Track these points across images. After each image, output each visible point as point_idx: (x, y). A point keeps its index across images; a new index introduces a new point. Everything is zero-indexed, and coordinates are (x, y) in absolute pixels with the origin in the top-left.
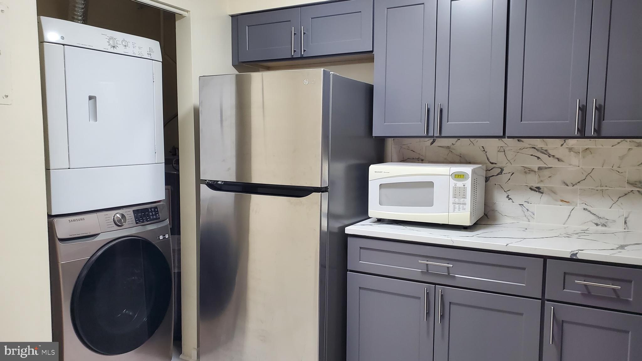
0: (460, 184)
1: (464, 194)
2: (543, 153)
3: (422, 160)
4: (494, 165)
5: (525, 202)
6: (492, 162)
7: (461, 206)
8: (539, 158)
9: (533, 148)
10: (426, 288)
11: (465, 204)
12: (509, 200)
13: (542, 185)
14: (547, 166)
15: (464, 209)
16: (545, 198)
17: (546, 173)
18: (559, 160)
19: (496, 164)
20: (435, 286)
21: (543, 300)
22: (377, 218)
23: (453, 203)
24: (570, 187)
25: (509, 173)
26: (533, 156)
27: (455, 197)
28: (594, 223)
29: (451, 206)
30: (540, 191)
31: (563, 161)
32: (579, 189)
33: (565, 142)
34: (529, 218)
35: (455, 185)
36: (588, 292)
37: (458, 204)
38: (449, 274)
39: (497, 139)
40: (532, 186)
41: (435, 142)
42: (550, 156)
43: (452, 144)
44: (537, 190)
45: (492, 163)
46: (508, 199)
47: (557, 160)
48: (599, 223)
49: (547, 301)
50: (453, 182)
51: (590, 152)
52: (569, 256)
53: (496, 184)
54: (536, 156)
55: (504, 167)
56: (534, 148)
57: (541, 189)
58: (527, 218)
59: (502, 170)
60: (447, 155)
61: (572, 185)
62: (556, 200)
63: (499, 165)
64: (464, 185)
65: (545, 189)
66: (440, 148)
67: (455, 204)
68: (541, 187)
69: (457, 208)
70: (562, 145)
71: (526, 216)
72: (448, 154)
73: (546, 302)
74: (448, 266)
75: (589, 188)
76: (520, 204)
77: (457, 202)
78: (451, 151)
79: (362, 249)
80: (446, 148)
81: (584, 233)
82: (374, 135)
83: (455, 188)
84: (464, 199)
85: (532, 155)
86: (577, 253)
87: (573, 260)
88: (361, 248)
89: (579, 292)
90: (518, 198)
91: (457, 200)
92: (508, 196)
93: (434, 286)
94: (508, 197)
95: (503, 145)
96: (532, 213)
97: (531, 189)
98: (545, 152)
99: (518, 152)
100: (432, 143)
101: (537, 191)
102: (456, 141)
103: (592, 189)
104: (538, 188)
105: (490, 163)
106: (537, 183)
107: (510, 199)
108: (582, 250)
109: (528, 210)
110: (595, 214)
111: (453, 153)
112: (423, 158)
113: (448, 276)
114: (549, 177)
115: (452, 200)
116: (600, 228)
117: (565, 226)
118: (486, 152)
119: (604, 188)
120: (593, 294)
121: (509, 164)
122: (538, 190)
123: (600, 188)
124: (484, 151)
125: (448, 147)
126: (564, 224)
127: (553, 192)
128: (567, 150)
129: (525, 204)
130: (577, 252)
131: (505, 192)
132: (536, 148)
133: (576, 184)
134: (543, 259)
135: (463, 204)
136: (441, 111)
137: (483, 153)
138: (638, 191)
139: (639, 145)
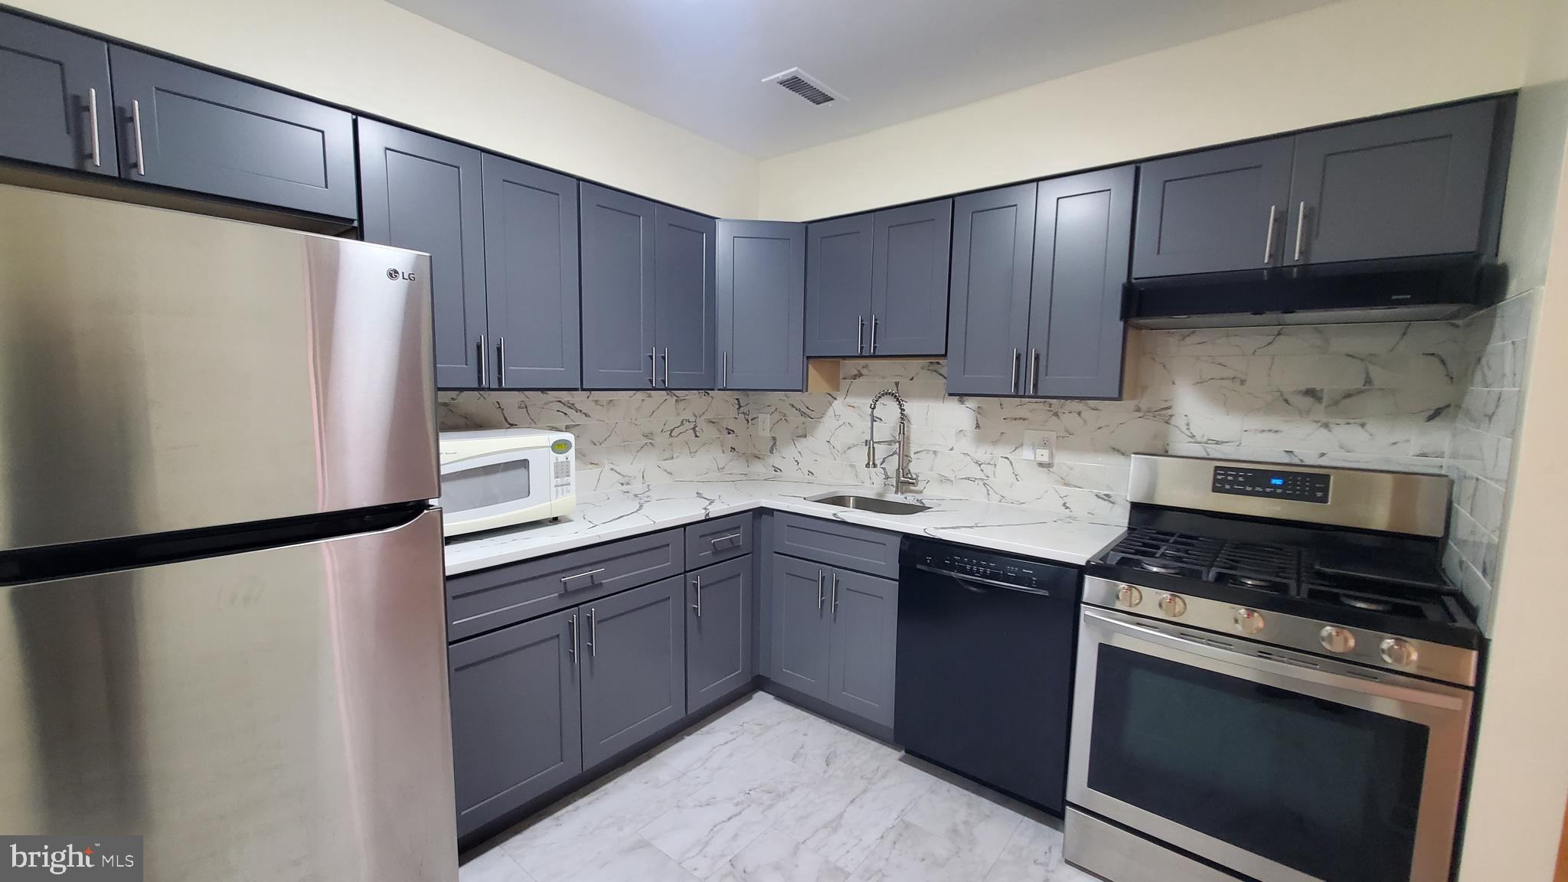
0: (562, 457)
1: (567, 470)
2: (570, 407)
7: (565, 487)
8: (565, 414)
9: (559, 401)
11: (569, 484)
14: (574, 423)
15: (568, 491)
18: (586, 415)
20: (579, 607)
23: (556, 486)
24: (598, 446)
27: (557, 477)
29: (553, 489)
31: (592, 417)
32: (606, 447)
33: (591, 393)
35: (557, 459)
39: (517, 392)
42: (577, 411)
45: (512, 425)
47: (584, 415)
50: (553, 456)
51: (614, 404)
52: (704, 518)
54: (563, 412)
61: (600, 443)
62: (586, 464)
64: (567, 459)
67: (558, 486)
69: (560, 491)
70: (588, 397)
73: (687, 574)
74: (594, 574)
75: (614, 445)
77: (559, 483)
79: (456, 598)
83: (557, 464)
84: (567, 478)
85: (558, 411)
86: (708, 513)
87: (706, 520)
91: (559, 480)
95: (525, 399)
98: (572, 406)
103: (616, 446)
105: (509, 424)
110: (620, 473)
113: (594, 586)
114: (577, 436)
115: (554, 481)
119: (626, 443)
123: (622, 444)
124: (500, 408)
127: (582, 454)
128: (593, 403)
132: (563, 402)
133: (603, 442)
134: (683, 528)
135: (562, 485)
136: (499, 350)
138: (650, 443)
139: (650, 396)
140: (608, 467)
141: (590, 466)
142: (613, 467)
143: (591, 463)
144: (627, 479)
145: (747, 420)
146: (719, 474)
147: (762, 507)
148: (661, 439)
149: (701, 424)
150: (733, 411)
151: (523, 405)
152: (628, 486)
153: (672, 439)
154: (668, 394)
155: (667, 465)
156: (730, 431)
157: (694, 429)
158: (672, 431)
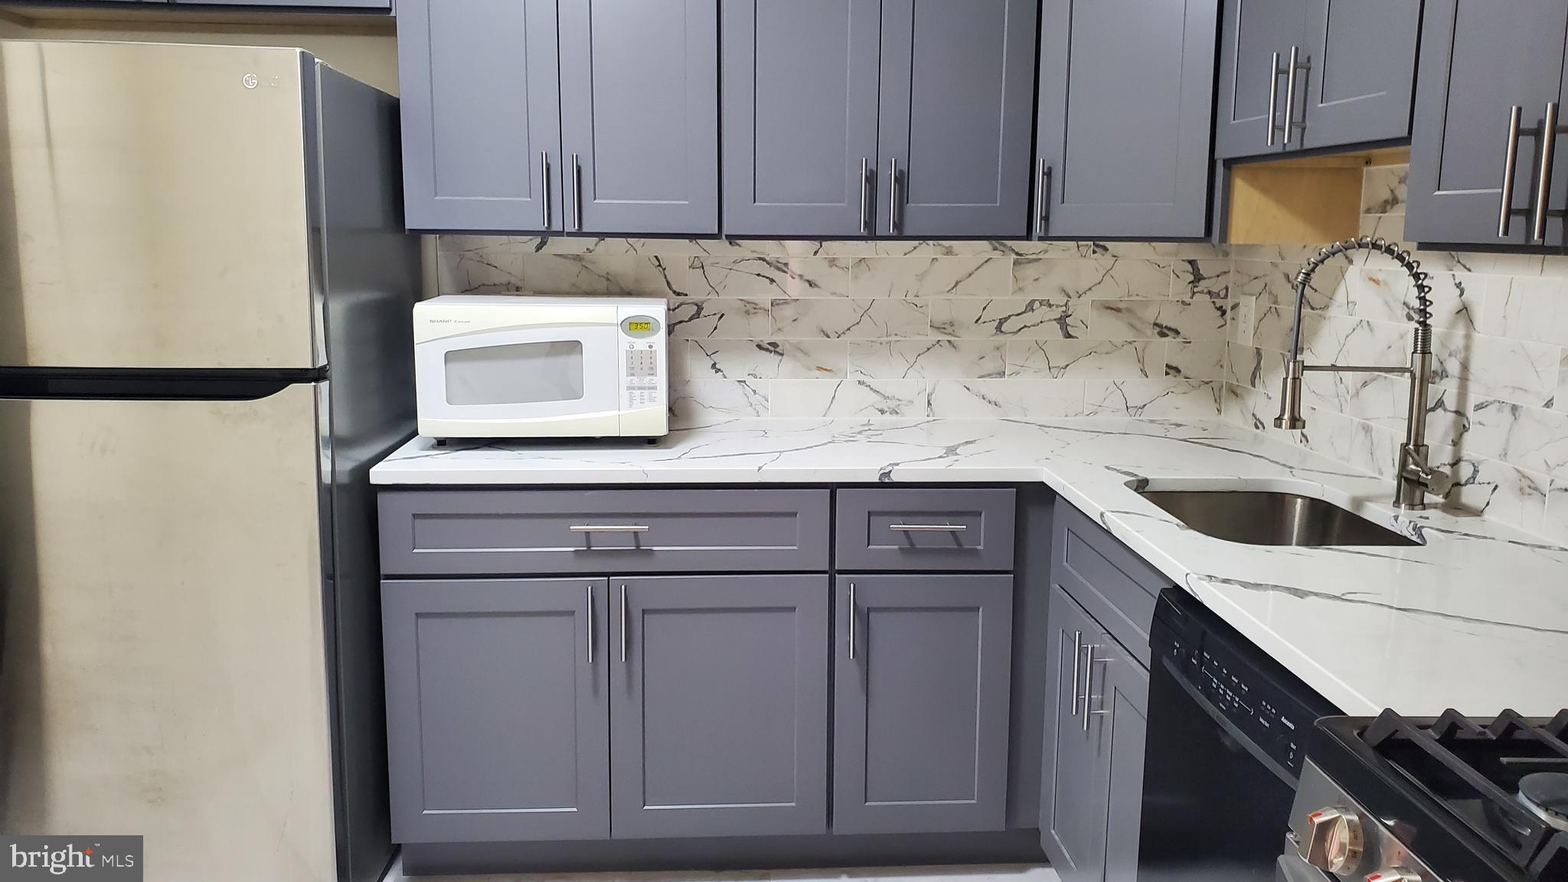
0: (641, 344)
1: (651, 366)
2: (780, 271)
3: (518, 289)
4: (682, 298)
5: (749, 375)
6: (677, 291)
7: (646, 392)
8: (772, 281)
9: (760, 259)
10: (590, 588)
11: (655, 388)
12: (716, 372)
13: (779, 338)
14: (788, 298)
15: (652, 400)
16: (787, 364)
17: (788, 312)
18: (811, 285)
19: (687, 295)
20: (609, 579)
21: (832, 572)
22: (435, 438)
23: (629, 388)
24: (834, 339)
25: (715, 314)
26: (761, 278)
27: (633, 375)
28: (878, 409)
29: (625, 394)
30: (777, 350)
31: (819, 287)
32: (849, 342)
33: (821, 246)
34: (757, 409)
35: (631, 346)
36: (910, 545)
37: (639, 388)
38: (638, 546)
39: (704, 241)
40: (761, 341)
41: (546, 244)
42: (794, 276)
43: (587, 249)
44: (771, 348)
45: (679, 294)
46: (714, 371)
47: (808, 285)
48: (886, 409)
49: (839, 574)
50: (625, 340)
51: (867, 266)
52: (876, 480)
53: (688, 340)
54: (767, 278)
55: (703, 302)
56: (763, 260)
57: (778, 346)
58: (755, 409)
59: (700, 308)
60: (578, 276)
61: (837, 335)
62: (809, 369)
63: (693, 297)
64: (650, 347)
65: (787, 347)
66: (558, 258)
67: (634, 389)
68: (778, 342)
69: (638, 398)
70: (816, 253)
71: (751, 405)
72: (580, 272)
73: (836, 575)
74: (636, 530)
75: (868, 341)
76: (738, 381)
77: (636, 385)
78: (586, 267)
79: (417, 518)
80: (574, 259)
81: (870, 430)
82: (408, 226)
83: (631, 355)
84: (651, 378)
85: (758, 275)
86: (890, 471)
87: (884, 485)
88: (414, 515)
89: (896, 547)
90: (735, 368)
91: (636, 380)
92: (715, 364)
93: (606, 578)
94: (714, 366)
95: (699, 253)
96: (764, 397)
97: (759, 346)
98: (784, 268)
99: (731, 269)
100: (539, 248)
101: (771, 352)
102: (595, 242)
103: (872, 342)
104: (774, 345)
105: (674, 292)
106: (772, 335)
107: (718, 371)
108: (898, 464)
109: (754, 391)
110: (878, 392)
111: (592, 270)
112: (519, 284)
113: (638, 552)
114: (794, 320)
115: (625, 380)
116: (887, 417)
117: (828, 419)
118: (665, 269)
119: (893, 338)
120: (918, 547)
121: (714, 296)
122: (773, 348)
123: (886, 338)
124: (660, 266)
125: (578, 258)
126: (824, 416)
127: (800, 350)
128: (826, 264)
129: (750, 380)
130: (890, 468)
131: (708, 355)
132: (767, 259)
133: (844, 333)
134: (829, 490)
135: (649, 388)
136: (579, 171)
137: (657, 271)
138: (949, 341)
139: (949, 252)
140: (851, 379)
141: (817, 373)
142: (862, 378)
143: (819, 368)
144: (892, 404)
145: (1220, 308)
146: (1128, 418)
147: (1042, 483)
148: (979, 338)
149: (1082, 310)
150: (1179, 288)
151: (697, 264)
152: (894, 418)
153: (1001, 338)
154: (995, 249)
155: (993, 387)
156: (1163, 331)
157: (1062, 321)
158: (1001, 322)
